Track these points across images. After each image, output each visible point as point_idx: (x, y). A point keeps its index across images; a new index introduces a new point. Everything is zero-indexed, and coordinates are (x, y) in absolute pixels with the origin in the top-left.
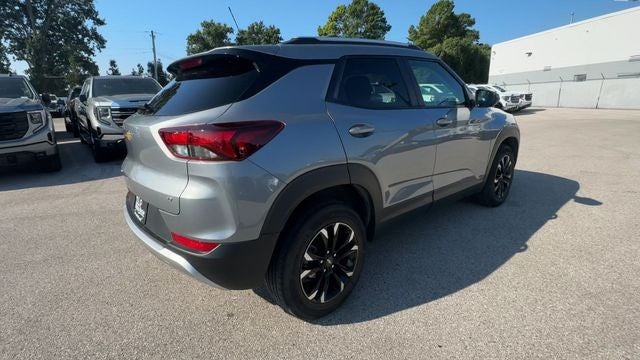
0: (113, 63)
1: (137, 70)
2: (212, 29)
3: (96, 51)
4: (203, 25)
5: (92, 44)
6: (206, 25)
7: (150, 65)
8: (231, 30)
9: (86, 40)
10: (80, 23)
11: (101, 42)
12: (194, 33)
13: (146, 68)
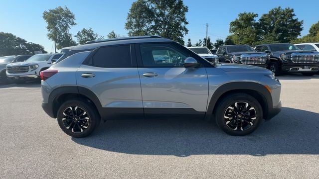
0: (189, 40)
1: (199, 42)
2: (244, 17)
3: (184, 35)
4: (239, 15)
5: (183, 33)
6: (241, 15)
7: (205, 39)
8: (256, 15)
9: (181, 31)
10: (180, 24)
11: (187, 31)
12: (234, 20)
13: (203, 41)
